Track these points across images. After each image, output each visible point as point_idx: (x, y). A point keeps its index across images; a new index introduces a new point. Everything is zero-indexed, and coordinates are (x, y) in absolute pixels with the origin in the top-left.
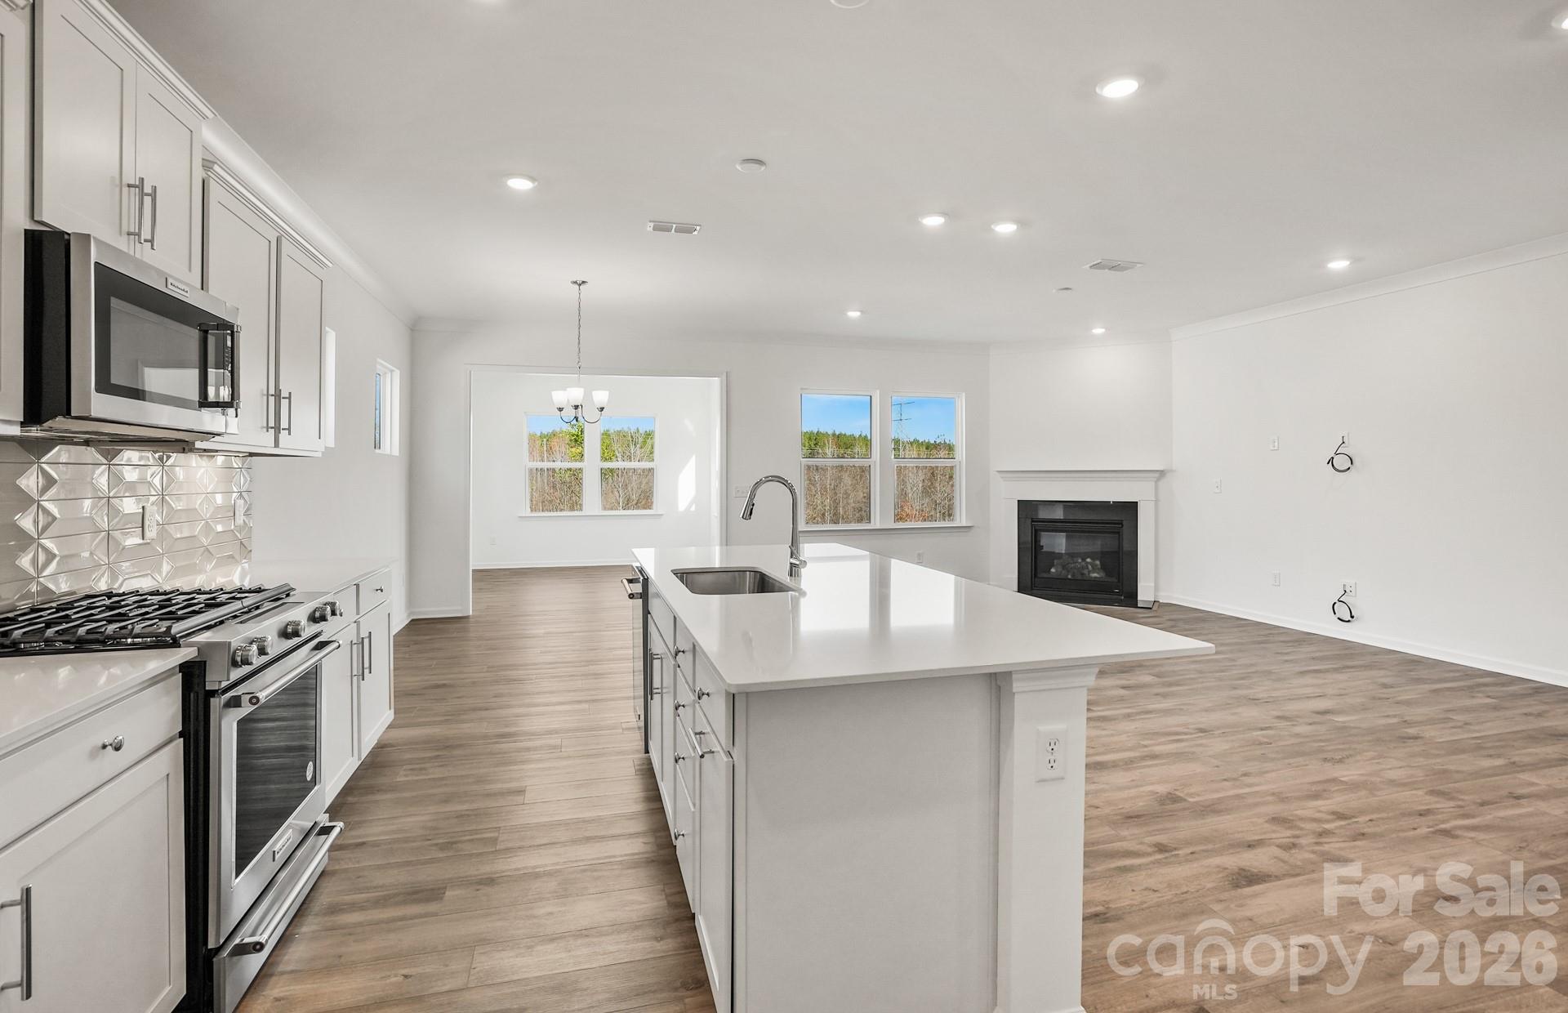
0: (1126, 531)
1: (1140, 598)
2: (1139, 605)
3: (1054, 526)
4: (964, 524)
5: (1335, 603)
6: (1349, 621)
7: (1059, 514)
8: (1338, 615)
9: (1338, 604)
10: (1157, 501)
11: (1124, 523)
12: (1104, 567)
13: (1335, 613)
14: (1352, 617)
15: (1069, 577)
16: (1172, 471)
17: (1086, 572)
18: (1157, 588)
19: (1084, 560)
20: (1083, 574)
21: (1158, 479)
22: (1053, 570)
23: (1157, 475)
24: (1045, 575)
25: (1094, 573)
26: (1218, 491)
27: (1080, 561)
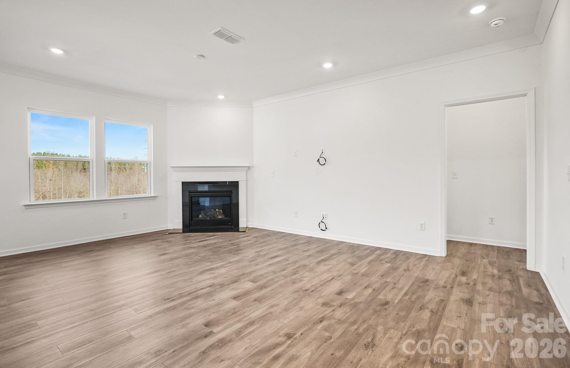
0: (234, 195)
1: (240, 226)
2: (240, 231)
3: (204, 194)
4: (152, 195)
5: (320, 223)
6: (325, 230)
7: (206, 188)
8: (321, 228)
9: (321, 223)
10: (247, 181)
11: (233, 192)
12: (224, 213)
13: (320, 227)
14: (326, 228)
15: (208, 219)
16: (253, 167)
17: (216, 215)
18: (247, 221)
19: (215, 210)
20: (214, 217)
21: (248, 171)
22: (200, 216)
23: (247, 169)
24: (197, 219)
25: (219, 216)
26: (272, 175)
27: (213, 210)
